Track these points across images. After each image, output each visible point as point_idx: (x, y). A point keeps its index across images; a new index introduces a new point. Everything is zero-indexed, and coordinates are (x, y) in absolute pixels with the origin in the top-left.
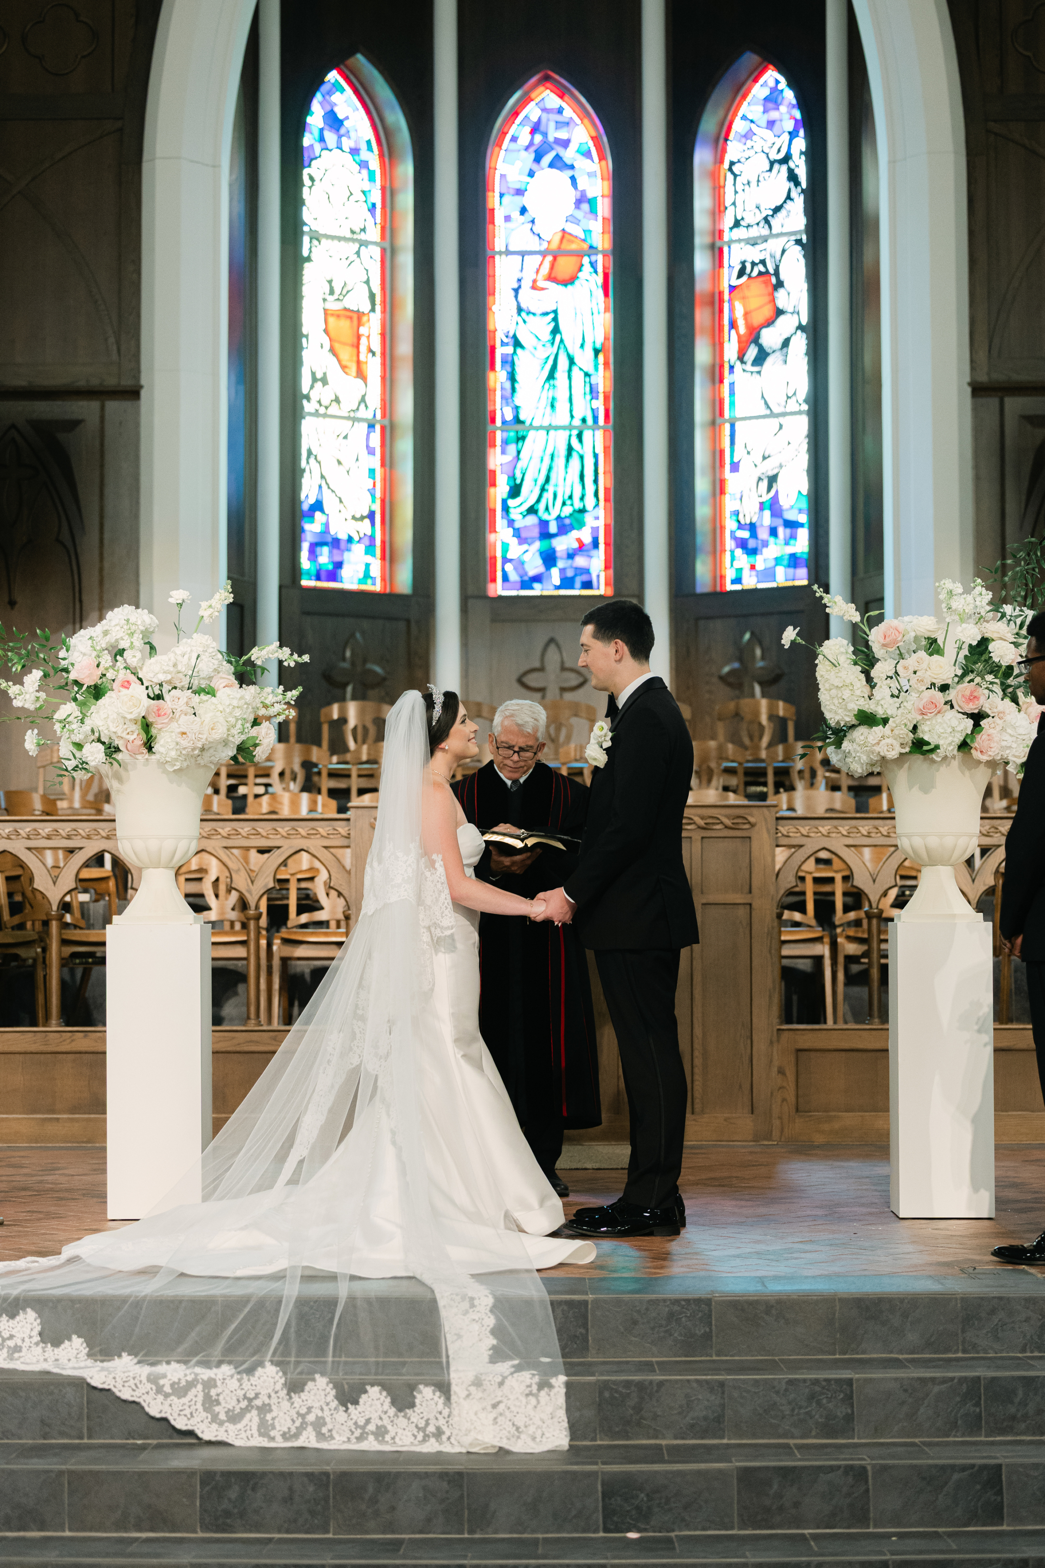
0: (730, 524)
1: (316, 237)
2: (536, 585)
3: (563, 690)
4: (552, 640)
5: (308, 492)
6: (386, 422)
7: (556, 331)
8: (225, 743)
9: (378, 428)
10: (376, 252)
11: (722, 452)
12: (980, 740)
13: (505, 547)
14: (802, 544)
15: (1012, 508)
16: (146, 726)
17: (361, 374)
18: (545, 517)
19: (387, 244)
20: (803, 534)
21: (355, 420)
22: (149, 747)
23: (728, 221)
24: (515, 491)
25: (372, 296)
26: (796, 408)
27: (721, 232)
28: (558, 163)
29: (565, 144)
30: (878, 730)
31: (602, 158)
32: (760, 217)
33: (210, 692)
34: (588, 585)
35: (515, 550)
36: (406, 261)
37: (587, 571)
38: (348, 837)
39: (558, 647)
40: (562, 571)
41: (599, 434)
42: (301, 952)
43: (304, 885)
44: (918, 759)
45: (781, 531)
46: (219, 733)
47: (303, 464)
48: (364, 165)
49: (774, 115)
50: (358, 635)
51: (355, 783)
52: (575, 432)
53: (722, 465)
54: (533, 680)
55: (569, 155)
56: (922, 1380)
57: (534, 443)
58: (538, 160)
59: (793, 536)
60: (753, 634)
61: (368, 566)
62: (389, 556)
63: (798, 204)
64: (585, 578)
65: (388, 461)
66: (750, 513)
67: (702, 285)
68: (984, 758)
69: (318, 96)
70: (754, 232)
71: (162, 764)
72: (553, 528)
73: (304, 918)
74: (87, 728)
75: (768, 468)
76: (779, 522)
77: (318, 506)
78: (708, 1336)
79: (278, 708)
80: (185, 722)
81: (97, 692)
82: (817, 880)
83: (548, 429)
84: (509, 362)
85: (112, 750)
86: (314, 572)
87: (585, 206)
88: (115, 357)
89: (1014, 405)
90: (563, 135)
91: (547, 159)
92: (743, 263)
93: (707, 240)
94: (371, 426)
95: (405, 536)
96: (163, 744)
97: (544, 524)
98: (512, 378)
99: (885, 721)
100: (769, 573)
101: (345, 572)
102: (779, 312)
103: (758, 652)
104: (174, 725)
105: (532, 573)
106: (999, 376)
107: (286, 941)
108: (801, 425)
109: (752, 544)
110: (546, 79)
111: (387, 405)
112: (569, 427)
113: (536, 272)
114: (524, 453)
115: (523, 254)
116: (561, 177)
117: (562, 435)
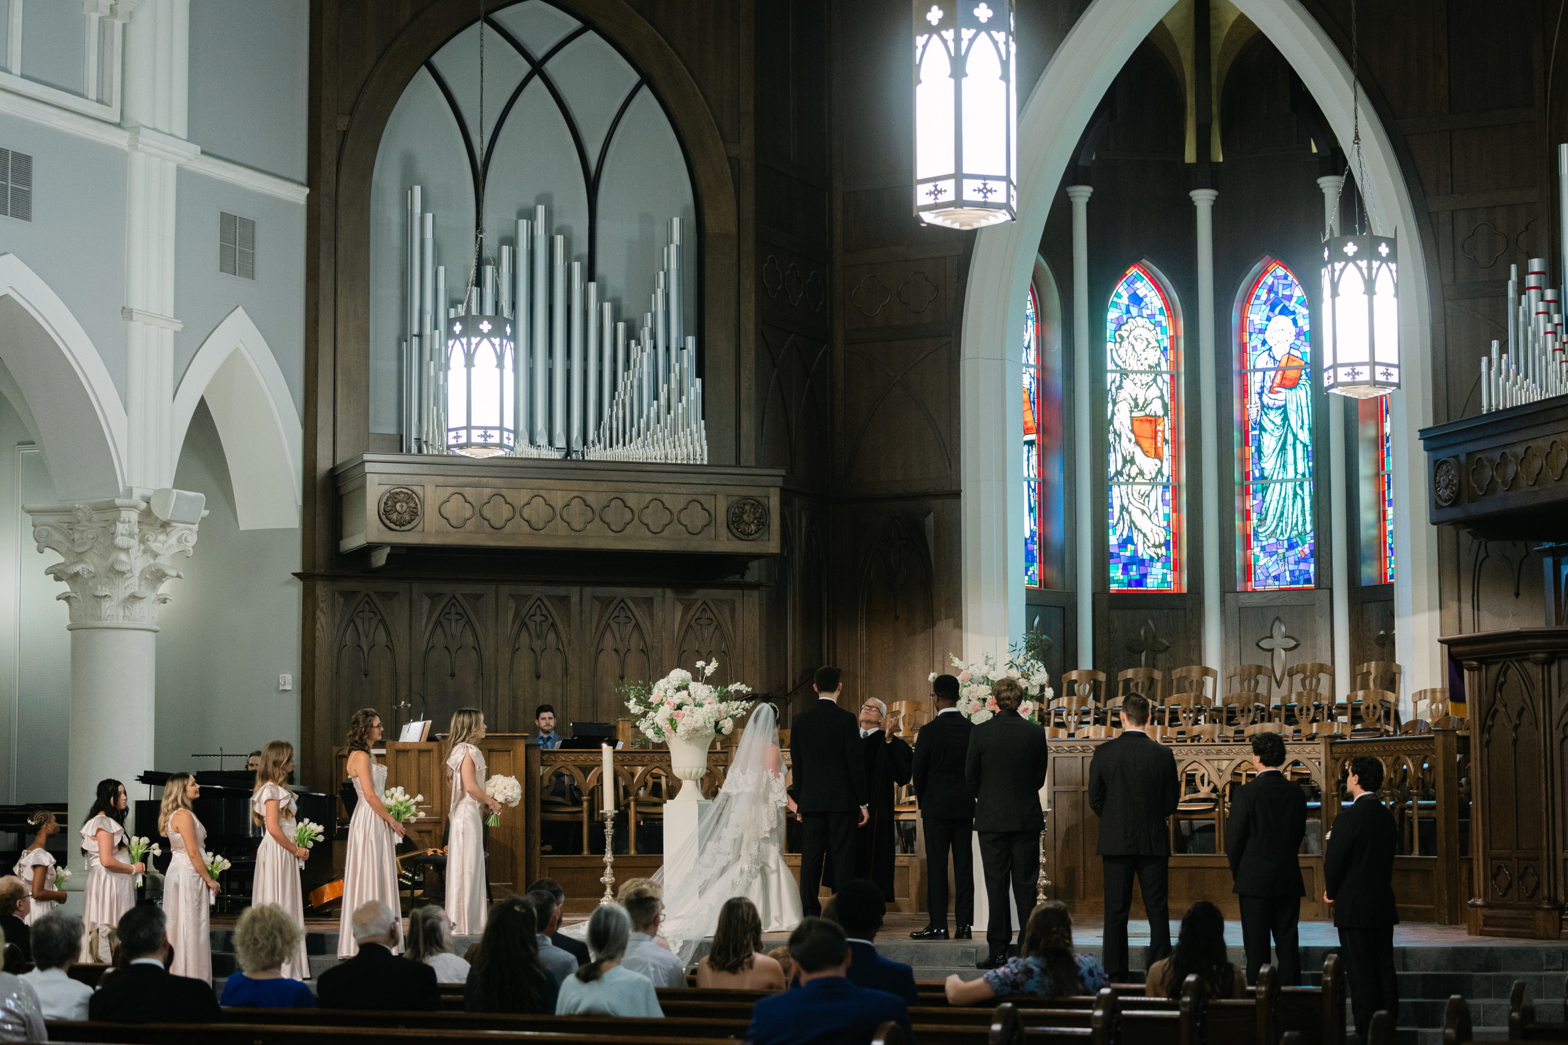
4: (1277, 619)
7: (1285, 419)
10: (1167, 378)
11: (1383, 493)
13: (1257, 558)
16: (672, 721)
18: (1281, 538)
21: (1154, 485)
24: (1262, 522)
25: (1165, 406)
28: (1284, 311)
33: (701, 705)
35: (1262, 560)
39: (1281, 623)
50: (1150, 621)
52: (1298, 483)
53: (1384, 502)
54: (1266, 644)
57: (1273, 491)
58: (1272, 310)
61: (1164, 576)
72: (1285, 545)
77: (1127, 540)
80: (686, 719)
83: (1282, 482)
84: (1257, 440)
86: (1123, 582)
88: (949, 473)
94: (1165, 488)
95: (1185, 555)
96: (680, 729)
98: (1259, 450)
101: (1149, 580)
104: (682, 720)
105: (1272, 575)
112: (1294, 480)
113: (1273, 382)
114: (1268, 498)
115: (1264, 371)
116: (1286, 321)
117: (1290, 485)
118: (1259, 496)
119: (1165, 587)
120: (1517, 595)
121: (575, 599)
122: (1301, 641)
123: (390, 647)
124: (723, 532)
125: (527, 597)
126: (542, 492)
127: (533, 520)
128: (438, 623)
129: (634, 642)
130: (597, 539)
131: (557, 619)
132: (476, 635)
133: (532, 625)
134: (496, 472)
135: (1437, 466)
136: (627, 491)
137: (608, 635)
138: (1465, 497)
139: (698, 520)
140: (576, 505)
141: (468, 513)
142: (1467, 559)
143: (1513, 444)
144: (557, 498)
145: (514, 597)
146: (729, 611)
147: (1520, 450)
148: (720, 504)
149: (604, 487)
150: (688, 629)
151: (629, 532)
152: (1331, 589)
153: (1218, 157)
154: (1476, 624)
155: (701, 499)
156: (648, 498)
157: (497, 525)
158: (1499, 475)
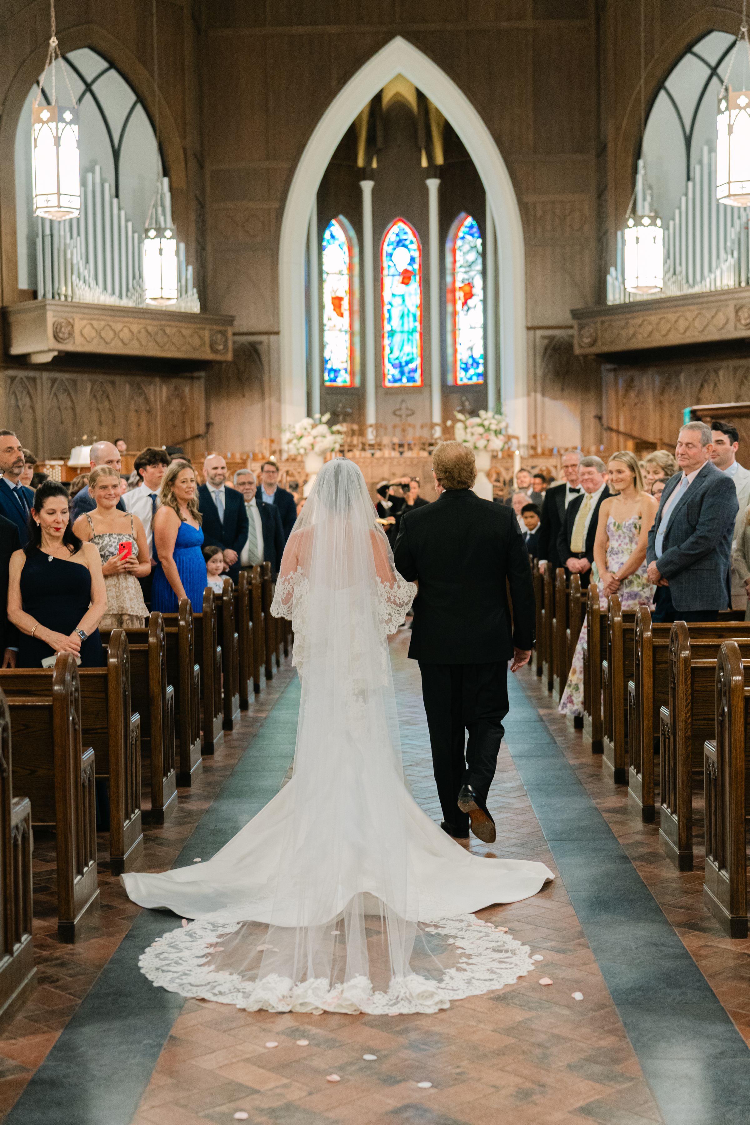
0: (459, 363)
1: (327, 273)
2: (398, 382)
3: (407, 416)
4: (403, 401)
5: (327, 354)
6: (351, 332)
7: (404, 301)
8: (329, 448)
9: (348, 333)
10: (347, 277)
12: (489, 445)
13: (389, 370)
14: (481, 369)
15: (538, 364)
16: (313, 445)
17: (342, 315)
18: (401, 360)
19: (350, 274)
20: (481, 366)
21: (341, 331)
22: (313, 449)
23: (458, 264)
24: (391, 352)
25: (346, 292)
26: (479, 326)
27: (455, 270)
28: (404, 246)
29: (406, 239)
31: (417, 243)
32: (467, 264)
33: (325, 437)
34: (415, 381)
35: (392, 371)
36: (356, 280)
37: (413, 378)
39: (405, 402)
40: (407, 378)
41: (418, 333)
45: (475, 365)
46: (328, 446)
47: (325, 345)
48: (342, 249)
50: (343, 400)
52: (410, 333)
53: (456, 344)
54: (398, 413)
55: (407, 243)
57: (397, 338)
58: (397, 245)
59: (478, 367)
60: (466, 398)
61: (345, 378)
62: (352, 374)
63: (480, 261)
65: (352, 344)
66: (465, 359)
67: (449, 286)
68: (490, 449)
69: (328, 228)
70: (466, 269)
71: (316, 453)
72: (404, 364)
74: (300, 445)
75: (470, 344)
76: (474, 362)
77: (330, 359)
79: (338, 440)
80: (321, 444)
81: (301, 437)
83: (402, 332)
84: (389, 311)
85: (305, 449)
86: (329, 380)
87: (413, 260)
88: (272, 322)
89: (539, 333)
90: (405, 237)
91: (401, 244)
92: (463, 279)
93: (451, 271)
94: (346, 333)
95: (357, 368)
96: (317, 448)
97: (400, 363)
98: (390, 316)
100: (471, 379)
101: (339, 380)
102: (473, 295)
103: (467, 404)
104: (318, 444)
105: (397, 378)
106: (535, 324)
108: (480, 333)
109: (466, 369)
110: (400, 220)
111: (351, 326)
112: (408, 331)
113: (397, 281)
114: (394, 340)
115: (393, 276)
116: (405, 250)
117: (406, 334)
118: (390, 339)
119: (345, 384)
121: (117, 382)
122: (415, 412)
123: (33, 408)
124: (208, 350)
125: (96, 381)
126: (128, 325)
127: (124, 339)
128: (55, 394)
129: (143, 407)
130: (153, 351)
131: (109, 393)
132: (72, 401)
133: (98, 396)
134: (108, 312)
135: (581, 327)
136: (165, 326)
137: (133, 403)
138: (599, 343)
139: (196, 342)
140: (143, 333)
141: (94, 334)
142: (539, 373)
143: (634, 318)
144: (135, 328)
145: (90, 381)
146: (187, 390)
147: (639, 321)
148: (207, 334)
149: (155, 323)
150: (169, 400)
151: (167, 347)
152: (430, 386)
153: (375, 165)
154: (543, 403)
155: (198, 331)
156: (174, 330)
157: (108, 340)
158: (624, 333)
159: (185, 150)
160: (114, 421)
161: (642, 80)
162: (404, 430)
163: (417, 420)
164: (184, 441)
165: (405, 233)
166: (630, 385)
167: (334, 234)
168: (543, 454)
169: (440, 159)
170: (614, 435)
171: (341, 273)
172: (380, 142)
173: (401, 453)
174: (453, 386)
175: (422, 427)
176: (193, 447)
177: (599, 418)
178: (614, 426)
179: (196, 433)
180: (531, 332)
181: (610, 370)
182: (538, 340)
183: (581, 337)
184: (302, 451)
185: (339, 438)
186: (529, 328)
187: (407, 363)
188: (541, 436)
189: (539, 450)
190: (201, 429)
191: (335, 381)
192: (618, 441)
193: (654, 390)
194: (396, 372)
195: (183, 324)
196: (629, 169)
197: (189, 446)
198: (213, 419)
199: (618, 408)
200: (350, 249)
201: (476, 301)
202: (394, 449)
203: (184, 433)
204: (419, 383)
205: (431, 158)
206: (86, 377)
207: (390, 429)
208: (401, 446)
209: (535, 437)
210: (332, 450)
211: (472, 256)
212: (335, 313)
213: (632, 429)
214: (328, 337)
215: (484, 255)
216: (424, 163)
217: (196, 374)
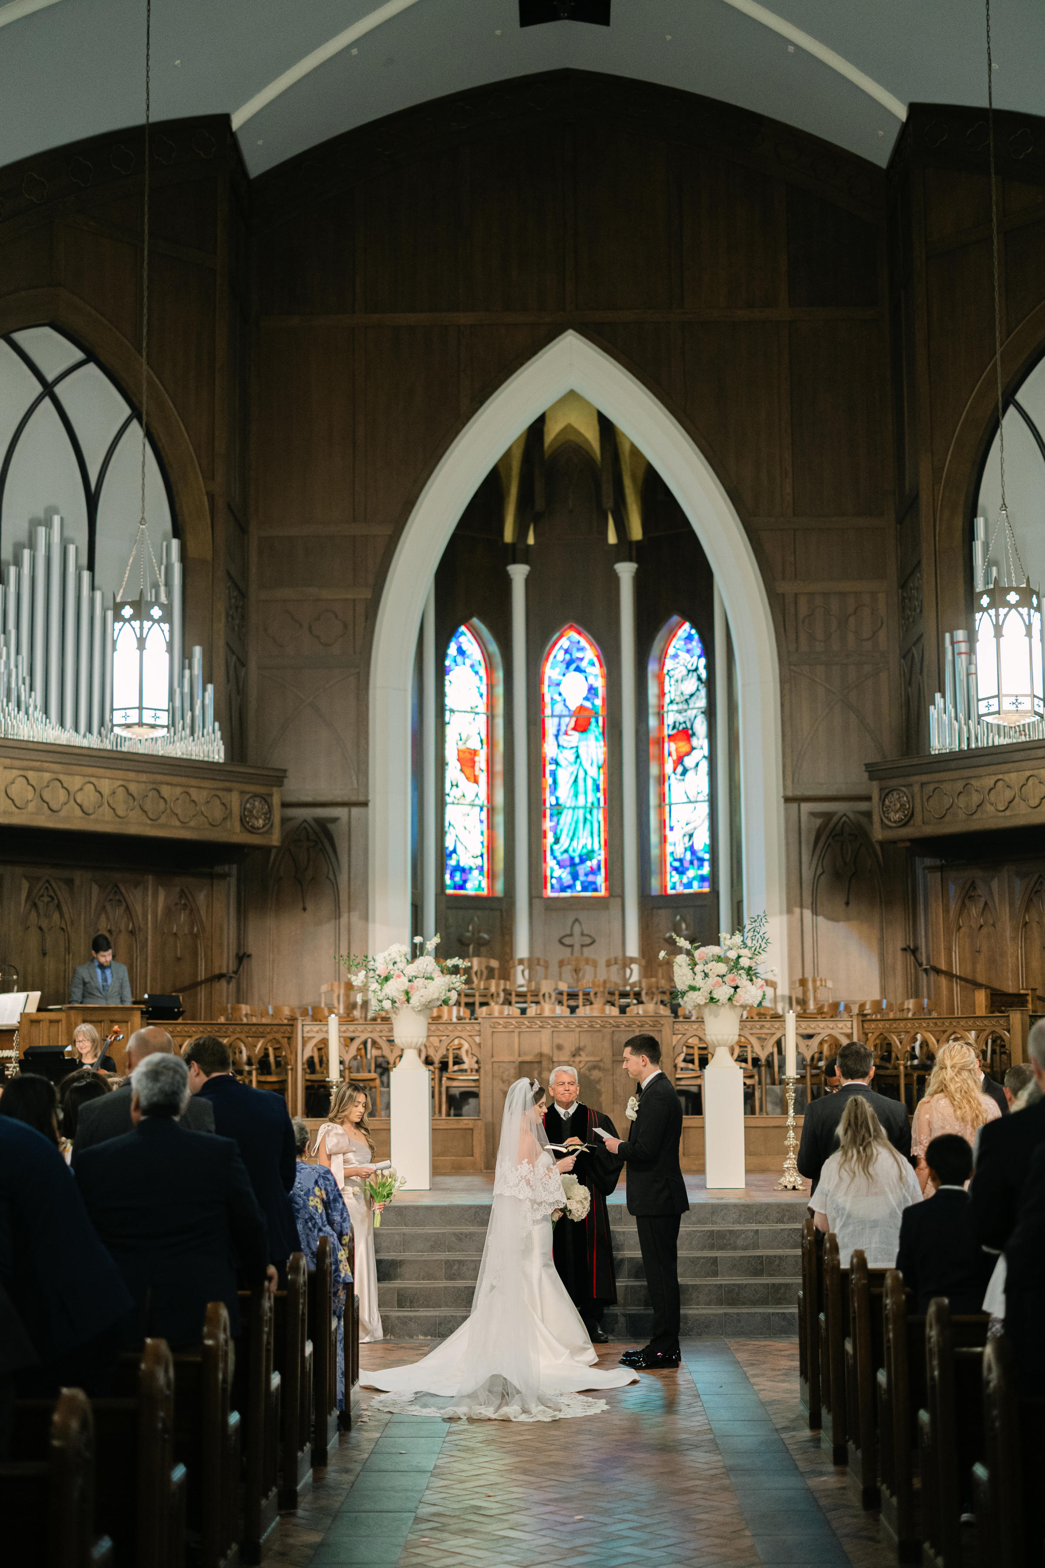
0: (669, 859)
1: (452, 711)
2: (569, 890)
3: (583, 946)
4: (576, 920)
5: (449, 843)
6: (490, 806)
7: (578, 757)
8: (438, 999)
9: (485, 809)
10: (484, 718)
11: (665, 821)
12: (737, 996)
13: (552, 870)
14: (706, 870)
15: (805, 858)
16: (407, 993)
17: (476, 781)
18: (573, 854)
19: (489, 714)
20: (706, 865)
21: (473, 805)
22: (408, 1001)
23: (667, 699)
24: (557, 841)
25: (481, 741)
26: (702, 799)
27: (663, 707)
28: (578, 669)
29: (582, 659)
30: (697, 993)
31: (601, 666)
32: (683, 699)
33: (432, 979)
34: (595, 890)
35: (558, 872)
36: (500, 722)
37: (594, 883)
38: (480, 1031)
39: (580, 923)
40: (582, 883)
41: (601, 811)
42: (455, 1084)
43: (455, 1051)
44: (712, 1005)
45: (695, 862)
46: (436, 996)
47: (446, 829)
48: (477, 673)
49: (689, 646)
50: (476, 919)
51: (478, 1000)
52: (588, 810)
53: (665, 827)
54: (567, 941)
55: (584, 665)
56: (694, 1231)
58: (567, 668)
59: (702, 865)
60: (681, 917)
61: (480, 882)
62: (491, 876)
63: (703, 692)
64: (593, 886)
65: (491, 826)
66: (679, 852)
67: (653, 734)
68: (738, 1004)
69: (454, 639)
70: (681, 707)
71: (413, 1008)
72: (577, 860)
73: (456, 1068)
74: (384, 994)
75: (688, 829)
76: (694, 857)
77: (454, 851)
78: (621, 1219)
79: (458, 984)
80: (422, 992)
81: (387, 979)
82: (700, 1048)
83: (574, 808)
84: (553, 773)
85: (394, 1002)
86: (452, 885)
87: (593, 692)
88: (355, 786)
89: (806, 807)
90: (580, 655)
91: (573, 666)
92: (675, 723)
93: (656, 710)
94: (482, 809)
95: (500, 865)
96: (414, 1000)
97: (572, 859)
98: (555, 782)
99: (699, 989)
100: (689, 885)
101: (469, 885)
102: (693, 749)
103: (684, 926)
104: (418, 992)
105: (566, 884)
106: (798, 793)
107: (449, 1079)
108: (704, 808)
109: (681, 869)
110: (571, 628)
111: (490, 797)
112: (585, 807)
113: (567, 726)
114: (562, 821)
115: (560, 717)
116: (579, 676)
117: (581, 812)
118: (555, 819)
119: (480, 893)
120: (847, 904)
121: (77, 882)
122: (597, 940)
124: (237, 826)
125: (38, 879)
126: (93, 780)
127: (86, 805)
130: (138, 826)
131: (62, 900)
133: (41, 905)
134: (56, 757)
135: (885, 794)
136: (162, 783)
137: (103, 917)
138: (918, 817)
139: (217, 813)
140: (121, 793)
141: (30, 795)
142: (808, 874)
143: (978, 777)
144: (106, 786)
145: (26, 878)
146: (201, 898)
147: (989, 781)
148: (235, 800)
149: (144, 777)
150: (169, 912)
151: (163, 820)
152: (622, 897)
153: (531, 541)
154: (815, 927)
155: (219, 793)
156: (178, 790)
157: (55, 807)
158: (962, 802)
159: (211, 496)
160: (68, 950)
161: (998, 356)
162: (576, 971)
163: (600, 953)
164: (195, 985)
165: (582, 649)
166: (968, 895)
167: (464, 648)
168: (820, 1011)
169: (636, 533)
170: (943, 981)
171: (474, 712)
172: (540, 504)
173: (573, 1009)
174: (661, 896)
175: (608, 964)
176: (210, 995)
177: (914, 951)
178: (943, 967)
179: (217, 971)
180: (795, 806)
181: (932, 869)
182: (804, 818)
183: (885, 811)
184: (387, 1004)
185: (458, 981)
186: (787, 800)
187: (582, 861)
188: (814, 981)
189: (812, 1006)
190: (225, 962)
191: (462, 887)
192: (951, 990)
193: (1012, 905)
194: (565, 875)
195: (193, 782)
196: (958, 536)
197: (202, 994)
198: (252, 949)
199: (948, 932)
200: (490, 670)
201: (698, 756)
202: (560, 1002)
203: (195, 974)
204: (602, 893)
205: (622, 529)
206: (19, 870)
207: (554, 968)
208: (572, 996)
209: (803, 982)
210: (445, 1002)
211: (691, 685)
212: (462, 776)
213: (974, 970)
214: (451, 814)
215: (710, 684)
216: (612, 539)
217: (218, 869)
